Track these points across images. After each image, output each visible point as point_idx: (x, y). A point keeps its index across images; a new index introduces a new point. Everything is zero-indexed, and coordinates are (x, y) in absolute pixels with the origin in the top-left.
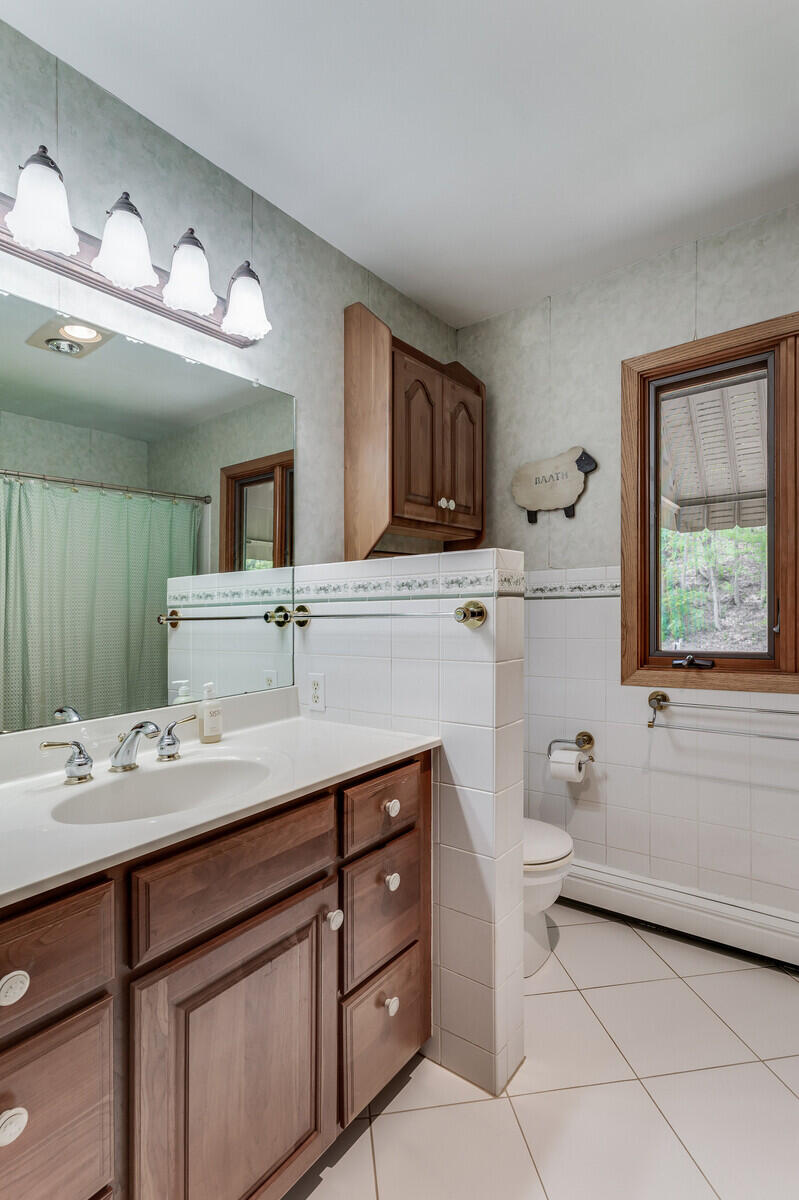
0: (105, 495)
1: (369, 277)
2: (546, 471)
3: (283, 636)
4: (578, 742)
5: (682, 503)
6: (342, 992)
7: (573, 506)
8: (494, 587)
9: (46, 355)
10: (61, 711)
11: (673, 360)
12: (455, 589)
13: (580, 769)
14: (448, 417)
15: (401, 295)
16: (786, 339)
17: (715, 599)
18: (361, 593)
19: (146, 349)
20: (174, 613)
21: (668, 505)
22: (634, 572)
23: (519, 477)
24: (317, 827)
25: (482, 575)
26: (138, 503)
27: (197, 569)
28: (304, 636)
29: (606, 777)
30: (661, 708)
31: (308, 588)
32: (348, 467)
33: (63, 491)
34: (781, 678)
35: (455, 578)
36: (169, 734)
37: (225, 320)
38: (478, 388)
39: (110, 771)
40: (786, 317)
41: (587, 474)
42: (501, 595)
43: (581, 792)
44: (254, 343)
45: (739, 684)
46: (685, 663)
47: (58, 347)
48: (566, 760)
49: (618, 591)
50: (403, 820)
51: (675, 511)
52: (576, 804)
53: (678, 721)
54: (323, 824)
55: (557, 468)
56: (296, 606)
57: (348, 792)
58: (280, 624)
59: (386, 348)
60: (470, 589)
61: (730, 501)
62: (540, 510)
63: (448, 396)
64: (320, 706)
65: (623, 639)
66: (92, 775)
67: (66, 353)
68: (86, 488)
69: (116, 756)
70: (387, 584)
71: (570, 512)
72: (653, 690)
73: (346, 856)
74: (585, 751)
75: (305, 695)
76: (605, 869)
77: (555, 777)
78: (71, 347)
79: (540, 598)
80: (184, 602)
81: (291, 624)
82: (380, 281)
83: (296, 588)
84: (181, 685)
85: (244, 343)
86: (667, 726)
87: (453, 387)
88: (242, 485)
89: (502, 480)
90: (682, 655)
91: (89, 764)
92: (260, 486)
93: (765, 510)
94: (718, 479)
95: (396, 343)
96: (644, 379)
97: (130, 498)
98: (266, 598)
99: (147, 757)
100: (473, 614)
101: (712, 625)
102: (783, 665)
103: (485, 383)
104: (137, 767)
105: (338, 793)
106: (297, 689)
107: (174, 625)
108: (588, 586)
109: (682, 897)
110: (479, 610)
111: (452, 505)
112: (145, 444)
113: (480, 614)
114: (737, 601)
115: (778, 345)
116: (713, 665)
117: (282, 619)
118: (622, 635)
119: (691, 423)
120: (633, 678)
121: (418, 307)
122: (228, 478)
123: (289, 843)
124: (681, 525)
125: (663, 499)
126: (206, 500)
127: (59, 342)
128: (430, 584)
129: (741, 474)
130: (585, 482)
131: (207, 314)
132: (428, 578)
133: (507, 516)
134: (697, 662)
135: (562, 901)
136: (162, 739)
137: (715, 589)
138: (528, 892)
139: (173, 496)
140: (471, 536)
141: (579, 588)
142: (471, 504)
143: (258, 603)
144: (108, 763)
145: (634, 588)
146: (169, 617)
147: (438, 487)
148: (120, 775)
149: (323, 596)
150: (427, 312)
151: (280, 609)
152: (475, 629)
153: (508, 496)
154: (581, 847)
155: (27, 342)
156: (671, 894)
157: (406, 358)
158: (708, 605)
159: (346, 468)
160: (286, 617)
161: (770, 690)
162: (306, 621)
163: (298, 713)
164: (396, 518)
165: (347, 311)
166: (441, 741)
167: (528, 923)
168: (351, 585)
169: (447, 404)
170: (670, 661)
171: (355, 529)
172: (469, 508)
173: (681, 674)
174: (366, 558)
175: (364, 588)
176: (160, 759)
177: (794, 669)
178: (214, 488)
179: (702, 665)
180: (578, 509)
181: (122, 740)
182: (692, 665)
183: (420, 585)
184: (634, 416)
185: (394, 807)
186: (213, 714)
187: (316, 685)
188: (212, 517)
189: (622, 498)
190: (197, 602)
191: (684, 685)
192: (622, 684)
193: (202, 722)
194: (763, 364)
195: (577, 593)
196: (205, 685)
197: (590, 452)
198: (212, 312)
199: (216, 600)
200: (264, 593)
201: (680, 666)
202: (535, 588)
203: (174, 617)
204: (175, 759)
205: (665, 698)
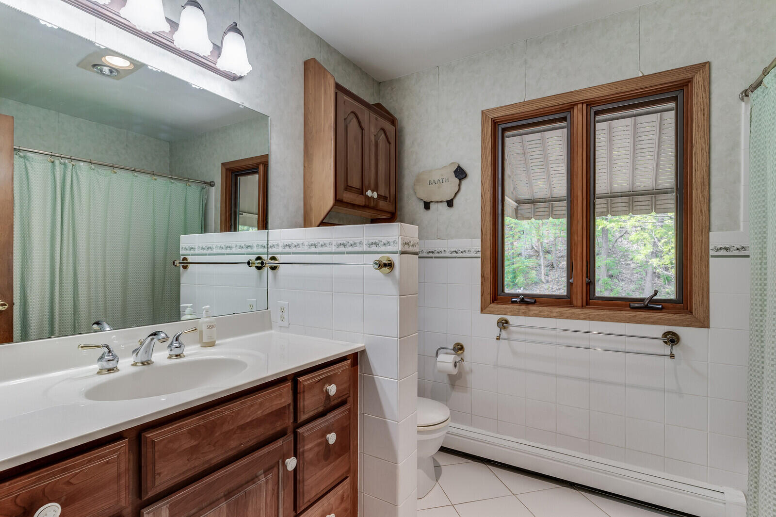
0: (137, 176)
1: (321, 43)
2: (436, 177)
3: (260, 276)
4: (454, 349)
5: (519, 202)
6: (296, 512)
7: (452, 200)
8: (399, 248)
9: (91, 76)
10: (97, 323)
11: (512, 112)
12: (374, 248)
13: (455, 366)
14: (373, 138)
15: (343, 56)
16: (576, 104)
17: (542, 264)
18: (313, 249)
19: (163, 76)
20: (185, 259)
21: (510, 203)
22: (488, 243)
23: (418, 180)
24: (279, 402)
25: (391, 239)
26: (161, 183)
27: (204, 229)
28: (275, 277)
29: (471, 371)
30: (505, 328)
31: (278, 245)
32: (306, 165)
33: (105, 172)
34: (573, 310)
35: (374, 241)
36: (177, 340)
37: (219, 60)
38: (393, 121)
39: (132, 365)
40: (577, 91)
41: (460, 180)
42: (403, 253)
43: (456, 380)
44: (241, 78)
45: (550, 314)
46: (518, 300)
47: (101, 71)
48: (446, 360)
49: (479, 255)
50: (339, 397)
51: (515, 207)
52: (453, 388)
53: (515, 336)
54: (283, 400)
55: (442, 175)
56: (270, 256)
57: (301, 379)
58: (259, 268)
59: (332, 90)
60: (383, 249)
61: (545, 202)
62: (432, 202)
63: (372, 124)
64: (285, 323)
65: (482, 285)
66: (118, 368)
67: (107, 75)
68: (123, 171)
69: (137, 355)
70: (330, 244)
71: (450, 204)
72: (500, 316)
73: (299, 422)
74: (458, 355)
75: (275, 315)
76: (471, 429)
77: (440, 371)
78: (111, 72)
79: (432, 257)
80: (192, 252)
81: (266, 268)
82: (329, 46)
83: (270, 244)
84: (187, 307)
85: (234, 78)
86: (508, 339)
87: (376, 119)
88: (237, 176)
89: (408, 181)
90: (517, 295)
91: (116, 359)
92: (249, 177)
93: (565, 208)
94: (540, 189)
95: (338, 87)
96: (495, 123)
97: (156, 180)
98: (249, 250)
99: (160, 356)
100: (385, 265)
101: (541, 280)
102: (575, 303)
103: (397, 118)
104: (153, 362)
105: (293, 379)
106: (270, 311)
107: (185, 267)
108: (461, 250)
109: (515, 445)
110: (389, 262)
111: (375, 195)
112: (168, 143)
113: (390, 265)
114: (555, 265)
115: (573, 108)
116: (535, 302)
117: (260, 265)
118: (482, 282)
119: (524, 153)
120: (487, 309)
121: (354, 65)
122: (227, 170)
123: (259, 412)
124: (517, 215)
125: (507, 198)
126: (212, 184)
127: (102, 67)
128: (358, 245)
129: (553, 186)
130: (459, 185)
131: (206, 55)
132: (357, 240)
133: (411, 204)
134: (526, 300)
135: (443, 449)
136: (171, 344)
137: (542, 258)
138: (421, 444)
139: (187, 180)
140: (388, 216)
141: (455, 252)
142: (388, 196)
143: (244, 254)
144: (132, 359)
145: (488, 253)
146: (181, 261)
147: (366, 183)
148: (139, 368)
149: (287, 250)
150: (360, 69)
151: (259, 258)
152: (387, 275)
153: (412, 192)
154: (456, 415)
155: (78, 65)
156: (511, 444)
157: (345, 97)
158: (538, 267)
159: (304, 167)
160: (262, 263)
161: (567, 318)
162: (276, 267)
163: (271, 328)
164: (338, 201)
165: (306, 63)
166: (364, 346)
167: (420, 463)
168: (306, 244)
169: (373, 129)
170: (511, 299)
171: (311, 207)
172: (387, 197)
173: (516, 307)
174: (318, 226)
175: (315, 246)
176: (170, 357)
177: (581, 305)
178: (217, 176)
179: (529, 302)
180: (455, 202)
181: (142, 344)
182: (523, 302)
183: (351, 245)
184: (489, 145)
185: (332, 389)
186: (209, 327)
187: (283, 309)
188: (215, 195)
189: (482, 196)
190: (202, 252)
191: (518, 314)
192: (481, 313)
193: (201, 333)
194: (564, 119)
195: (454, 255)
196: (203, 307)
197: (462, 166)
198: (210, 54)
199: (215, 251)
200: (247, 247)
201: (515, 302)
202: (429, 251)
203: (185, 261)
204: (181, 357)
205: (507, 322)
